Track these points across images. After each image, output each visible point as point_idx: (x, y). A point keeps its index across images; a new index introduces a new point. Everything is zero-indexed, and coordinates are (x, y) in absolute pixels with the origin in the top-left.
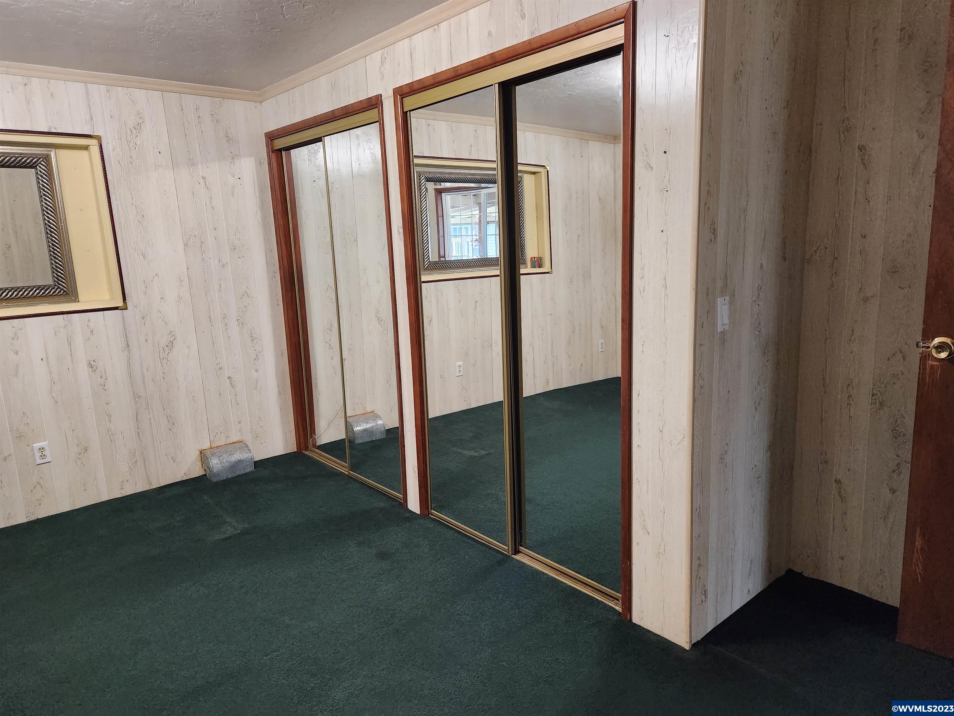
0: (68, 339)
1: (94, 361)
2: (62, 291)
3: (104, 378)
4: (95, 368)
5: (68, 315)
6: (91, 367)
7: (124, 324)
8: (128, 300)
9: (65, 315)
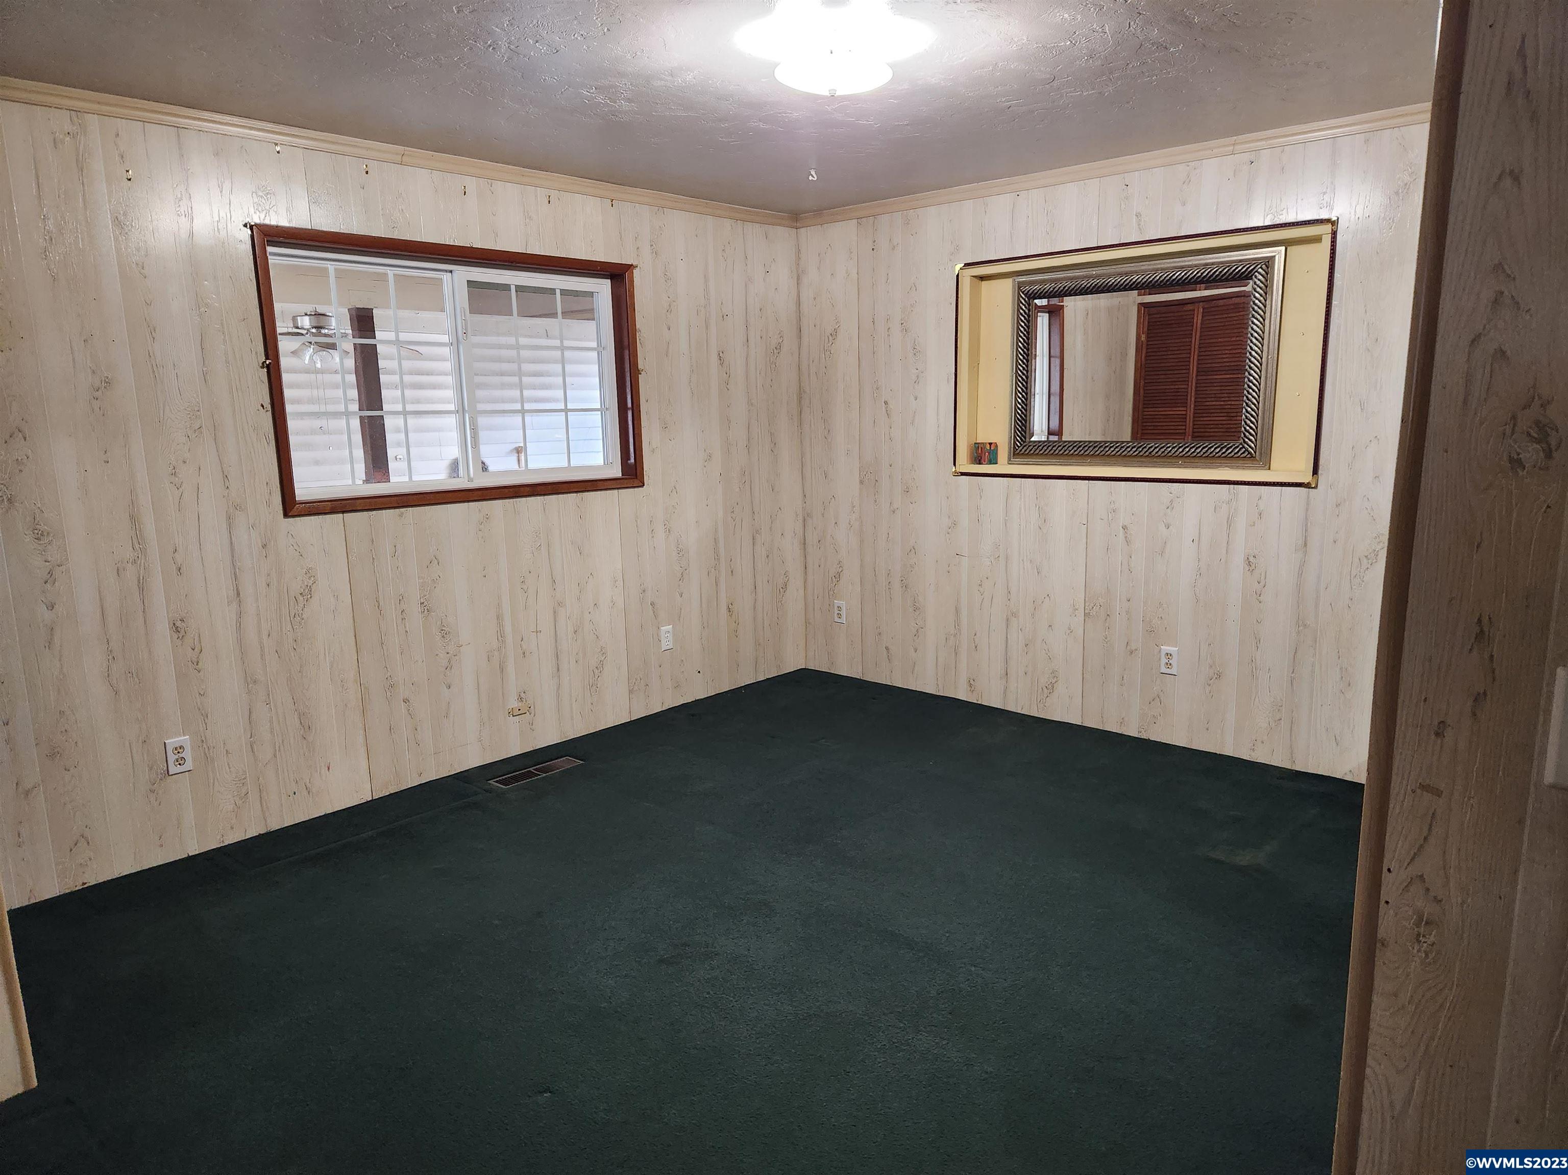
0: (1228, 518)
1: (1254, 557)
2: (1247, 453)
3: (1262, 584)
4: (1253, 567)
5: (1236, 486)
6: (1249, 564)
7: (1307, 510)
8: (1322, 474)
9: (1232, 486)
